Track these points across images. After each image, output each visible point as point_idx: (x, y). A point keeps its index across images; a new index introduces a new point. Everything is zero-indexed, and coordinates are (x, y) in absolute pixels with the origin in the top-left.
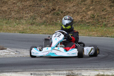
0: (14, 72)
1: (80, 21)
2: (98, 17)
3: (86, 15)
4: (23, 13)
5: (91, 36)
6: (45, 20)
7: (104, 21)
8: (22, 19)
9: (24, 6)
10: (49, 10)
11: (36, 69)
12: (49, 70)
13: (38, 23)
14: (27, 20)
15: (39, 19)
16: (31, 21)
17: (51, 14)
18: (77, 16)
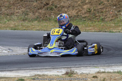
0: (8, 71)
1: (75, 16)
2: (95, 11)
3: (82, 9)
4: (14, 9)
5: (88, 31)
6: (38, 16)
7: (101, 16)
8: (14, 15)
9: (15, 1)
10: (43, 5)
11: (32, 67)
12: (46, 68)
13: (30, 19)
14: (19, 16)
15: (31, 14)
16: (23, 17)
17: (44, 9)
18: (73, 10)
